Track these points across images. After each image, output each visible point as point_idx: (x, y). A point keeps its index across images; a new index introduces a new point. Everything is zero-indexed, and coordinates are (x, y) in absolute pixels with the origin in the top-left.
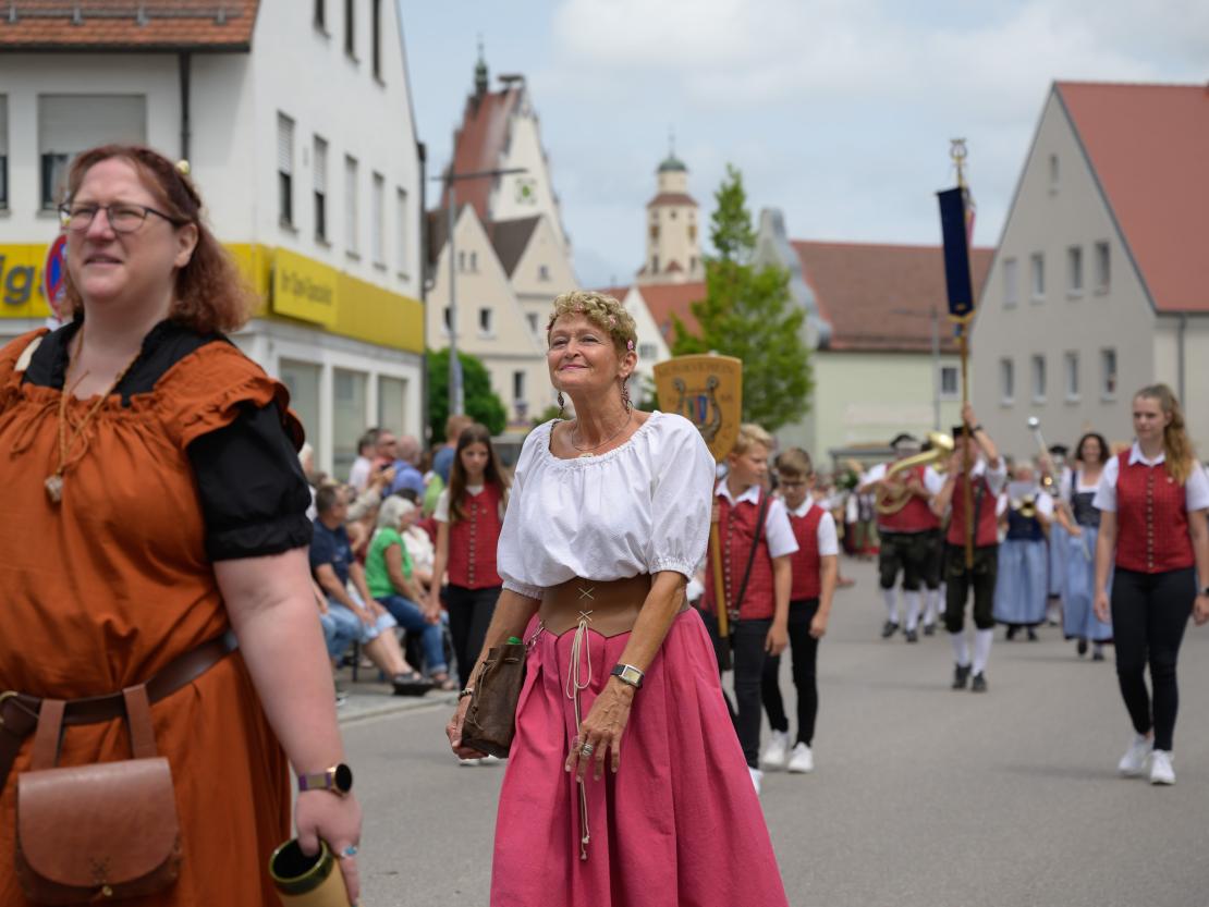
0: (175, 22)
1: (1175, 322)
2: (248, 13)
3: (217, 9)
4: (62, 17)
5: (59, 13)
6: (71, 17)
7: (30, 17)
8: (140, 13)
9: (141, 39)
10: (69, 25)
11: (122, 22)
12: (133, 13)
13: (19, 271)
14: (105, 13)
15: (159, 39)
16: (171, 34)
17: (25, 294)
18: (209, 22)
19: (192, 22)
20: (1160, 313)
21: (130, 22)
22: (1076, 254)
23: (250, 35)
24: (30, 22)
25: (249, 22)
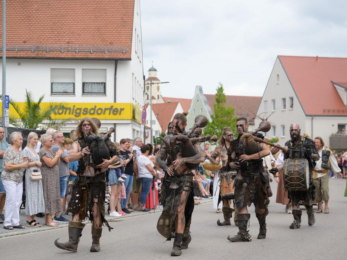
0: (114, 53)
1: (311, 118)
2: (130, 51)
3: (123, 50)
4: (88, 52)
5: (88, 51)
6: (91, 52)
7: (81, 52)
8: (106, 51)
9: (107, 57)
10: (90, 54)
11: (102, 53)
12: (104, 51)
13: (78, 109)
14: (98, 51)
15: (111, 57)
16: (113, 56)
17: (80, 113)
18: (121, 53)
19: (117, 53)
20: (307, 116)
21: (104, 53)
22: (284, 100)
23: (131, 56)
24: (81, 53)
25: (130, 53)
